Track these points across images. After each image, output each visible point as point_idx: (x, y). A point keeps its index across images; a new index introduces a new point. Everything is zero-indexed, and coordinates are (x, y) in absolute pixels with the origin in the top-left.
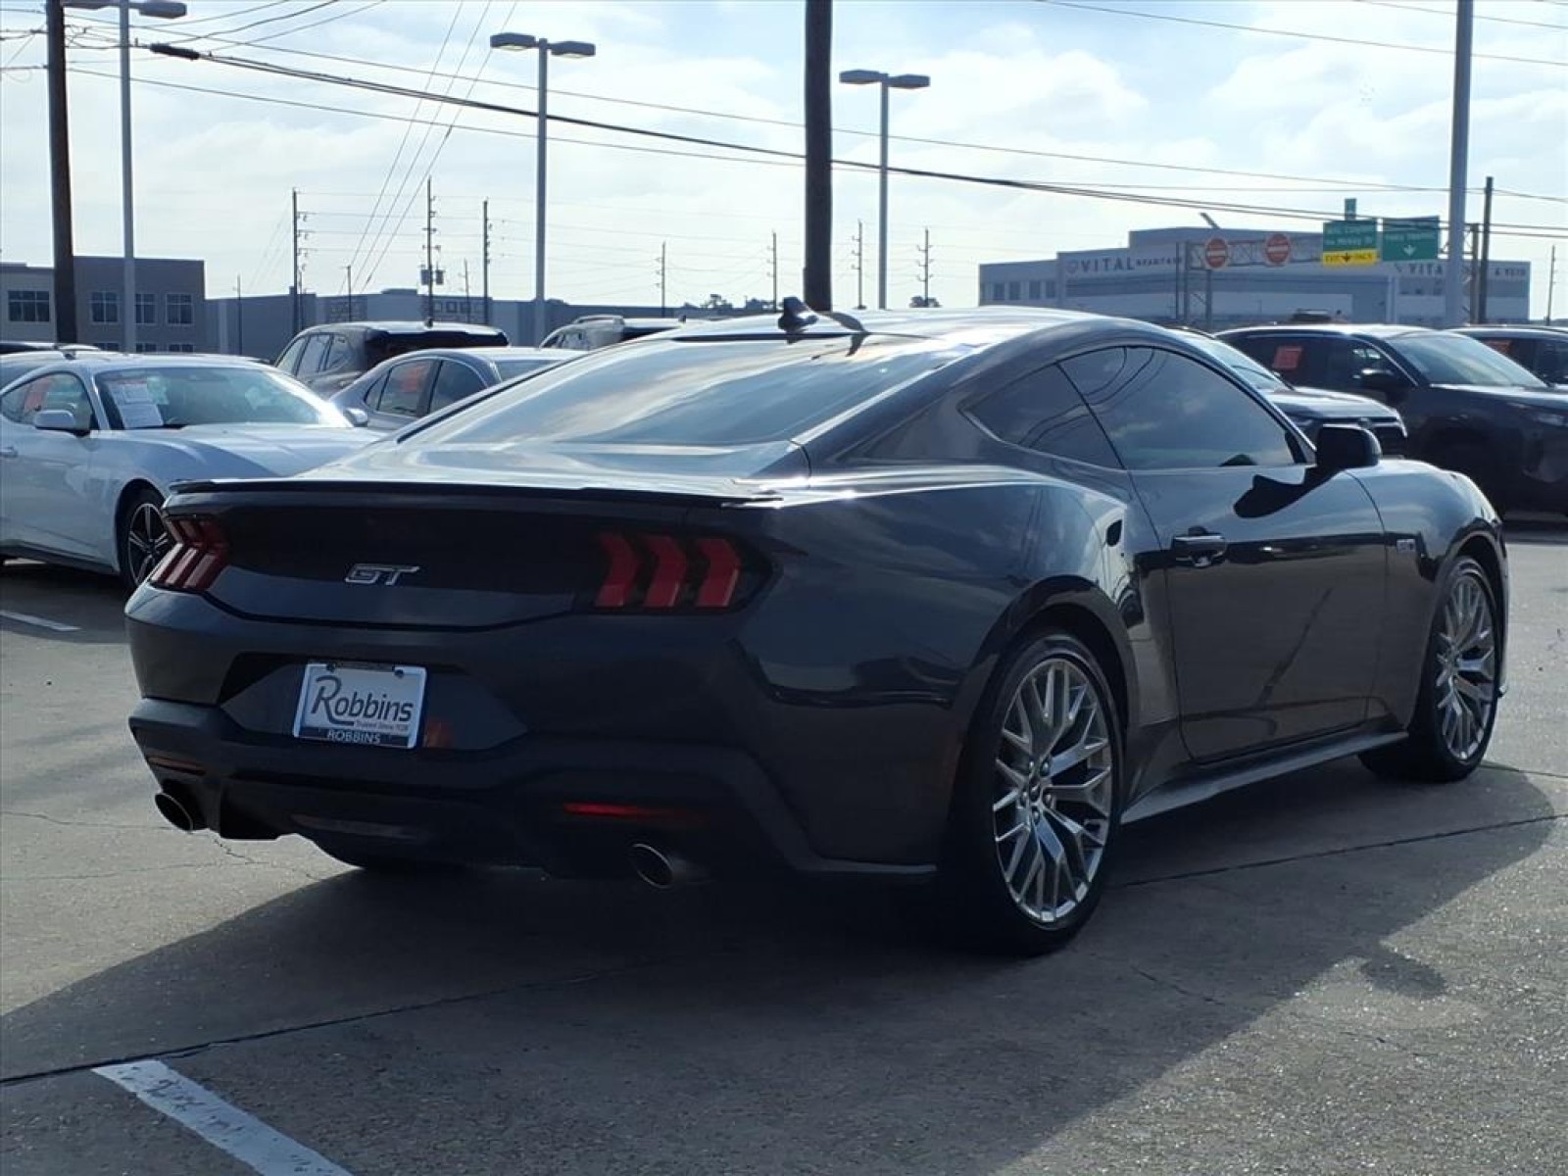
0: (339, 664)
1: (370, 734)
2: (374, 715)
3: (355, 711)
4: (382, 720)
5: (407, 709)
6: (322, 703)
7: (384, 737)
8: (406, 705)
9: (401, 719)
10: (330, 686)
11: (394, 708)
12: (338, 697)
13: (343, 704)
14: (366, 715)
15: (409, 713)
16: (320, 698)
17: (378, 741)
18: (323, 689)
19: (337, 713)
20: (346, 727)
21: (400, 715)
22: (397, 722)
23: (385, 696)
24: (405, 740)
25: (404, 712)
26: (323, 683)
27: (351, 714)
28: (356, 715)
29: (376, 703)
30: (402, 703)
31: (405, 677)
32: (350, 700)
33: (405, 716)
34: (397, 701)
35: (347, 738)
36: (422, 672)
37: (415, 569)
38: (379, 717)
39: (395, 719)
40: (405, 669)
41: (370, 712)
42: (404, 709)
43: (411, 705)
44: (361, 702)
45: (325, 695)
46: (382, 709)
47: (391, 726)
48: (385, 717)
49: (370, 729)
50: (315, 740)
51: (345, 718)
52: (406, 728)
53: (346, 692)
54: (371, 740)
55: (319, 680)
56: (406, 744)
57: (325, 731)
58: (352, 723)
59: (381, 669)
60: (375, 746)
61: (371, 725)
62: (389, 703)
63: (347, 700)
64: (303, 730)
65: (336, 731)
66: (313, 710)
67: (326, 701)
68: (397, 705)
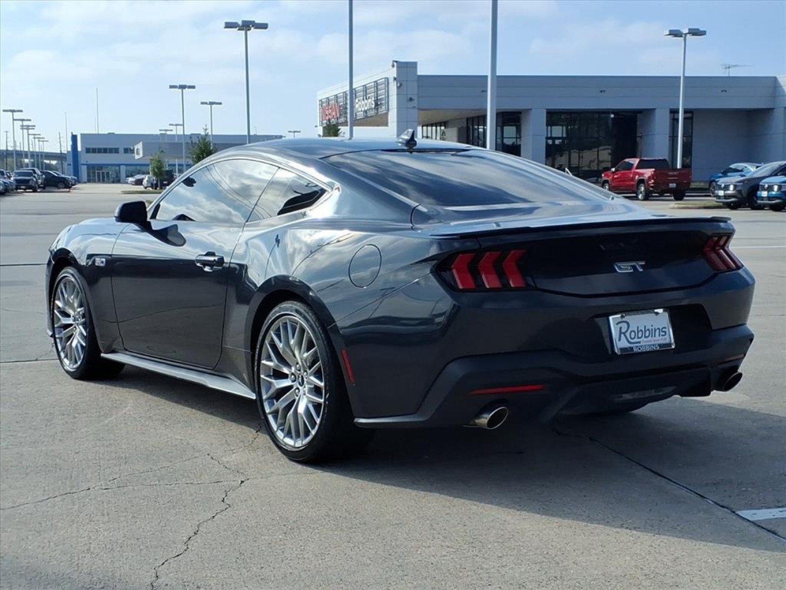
0: (627, 314)
1: (653, 345)
2: (649, 336)
3: (640, 336)
4: (653, 338)
5: (664, 330)
6: (622, 335)
7: (660, 345)
8: (663, 328)
9: (662, 335)
11: (658, 331)
12: (629, 331)
13: (633, 334)
14: (645, 337)
15: (665, 332)
16: (621, 333)
17: (658, 347)
18: (621, 328)
19: (631, 338)
20: (637, 345)
22: (661, 337)
23: (652, 326)
24: (670, 344)
25: (663, 332)
26: (620, 325)
27: (638, 338)
28: (641, 338)
29: (648, 330)
30: (661, 328)
31: (659, 315)
32: (636, 331)
33: (664, 334)
34: (658, 327)
35: (643, 350)
36: (666, 311)
37: (644, 263)
38: (652, 337)
39: (659, 336)
41: (647, 335)
42: (662, 331)
43: (665, 328)
44: (642, 331)
45: (623, 331)
46: (652, 332)
47: (660, 340)
48: (655, 336)
49: (650, 343)
50: (628, 354)
51: (636, 340)
52: (665, 339)
53: (633, 327)
54: (655, 348)
55: (617, 324)
56: (672, 347)
57: (632, 348)
58: (639, 342)
59: (647, 313)
60: (658, 351)
62: (655, 329)
63: (634, 331)
64: (622, 349)
65: (637, 347)
66: (620, 340)
67: (624, 333)
68: (659, 329)
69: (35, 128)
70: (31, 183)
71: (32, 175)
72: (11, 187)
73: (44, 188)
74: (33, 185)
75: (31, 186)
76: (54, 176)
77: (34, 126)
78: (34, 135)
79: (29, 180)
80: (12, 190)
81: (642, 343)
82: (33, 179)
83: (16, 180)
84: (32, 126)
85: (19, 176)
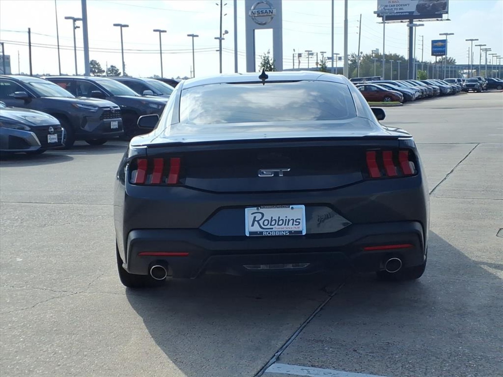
0: (262, 207)
1: (284, 232)
2: (282, 224)
3: (273, 224)
6: (256, 223)
7: (290, 232)
8: (296, 220)
9: (295, 225)
10: (259, 216)
11: (291, 221)
12: (263, 219)
13: (266, 222)
14: (278, 225)
15: (299, 222)
16: (254, 220)
17: (288, 233)
18: (255, 217)
19: (264, 225)
20: (269, 230)
21: (295, 223)
22: (294, 226)
24: (301, 232)
25: (296, 222)
26: (255, 215)
27: (271, 225)
29: (282, 220)
31: (294, 209)
32: (270, 220)
33: (298, 223)
34: (292, 218)
35: (273, 234)
36: (303, 207)
37: (289, 170)
38: (285, 225)
39: (293, 225)
40: (294, 206)
41: (280, 223)
43: (300, 219)
44: (275, 220)
45: (257, 219)
46: (286, 222)
47: (292, 228)
48: (288, 225)
50: (256, 237)
51: (269, 226)
52: (299, 227)
54: (285, 234)
55: (252, 214)
56: (302, 234)
57: (262, 233)
58: (272, 228)
59: (283, 207)
60: (287, 236)
61: (282, 228)
62: (289, 219)
63: (268, 220)
64: (251, 233)
65: (267, 232)
66: (253, 225)
67: (258, 221)
68: (293, 220)
69: (491, 49)
70: (476, 87)
71: (477, 82)
72: (457, 90)
73: (486, 89)
74: (477, 88)
75: (476, 88)
76: (495, 81)
77: (490, 49)
78: (493, 54)
79: (474, 85)
80: (458, 92)
81: (274, 228)
82: (477, 84)
83: (467, 85)
84: (489, 49)
85: (469, 82)
